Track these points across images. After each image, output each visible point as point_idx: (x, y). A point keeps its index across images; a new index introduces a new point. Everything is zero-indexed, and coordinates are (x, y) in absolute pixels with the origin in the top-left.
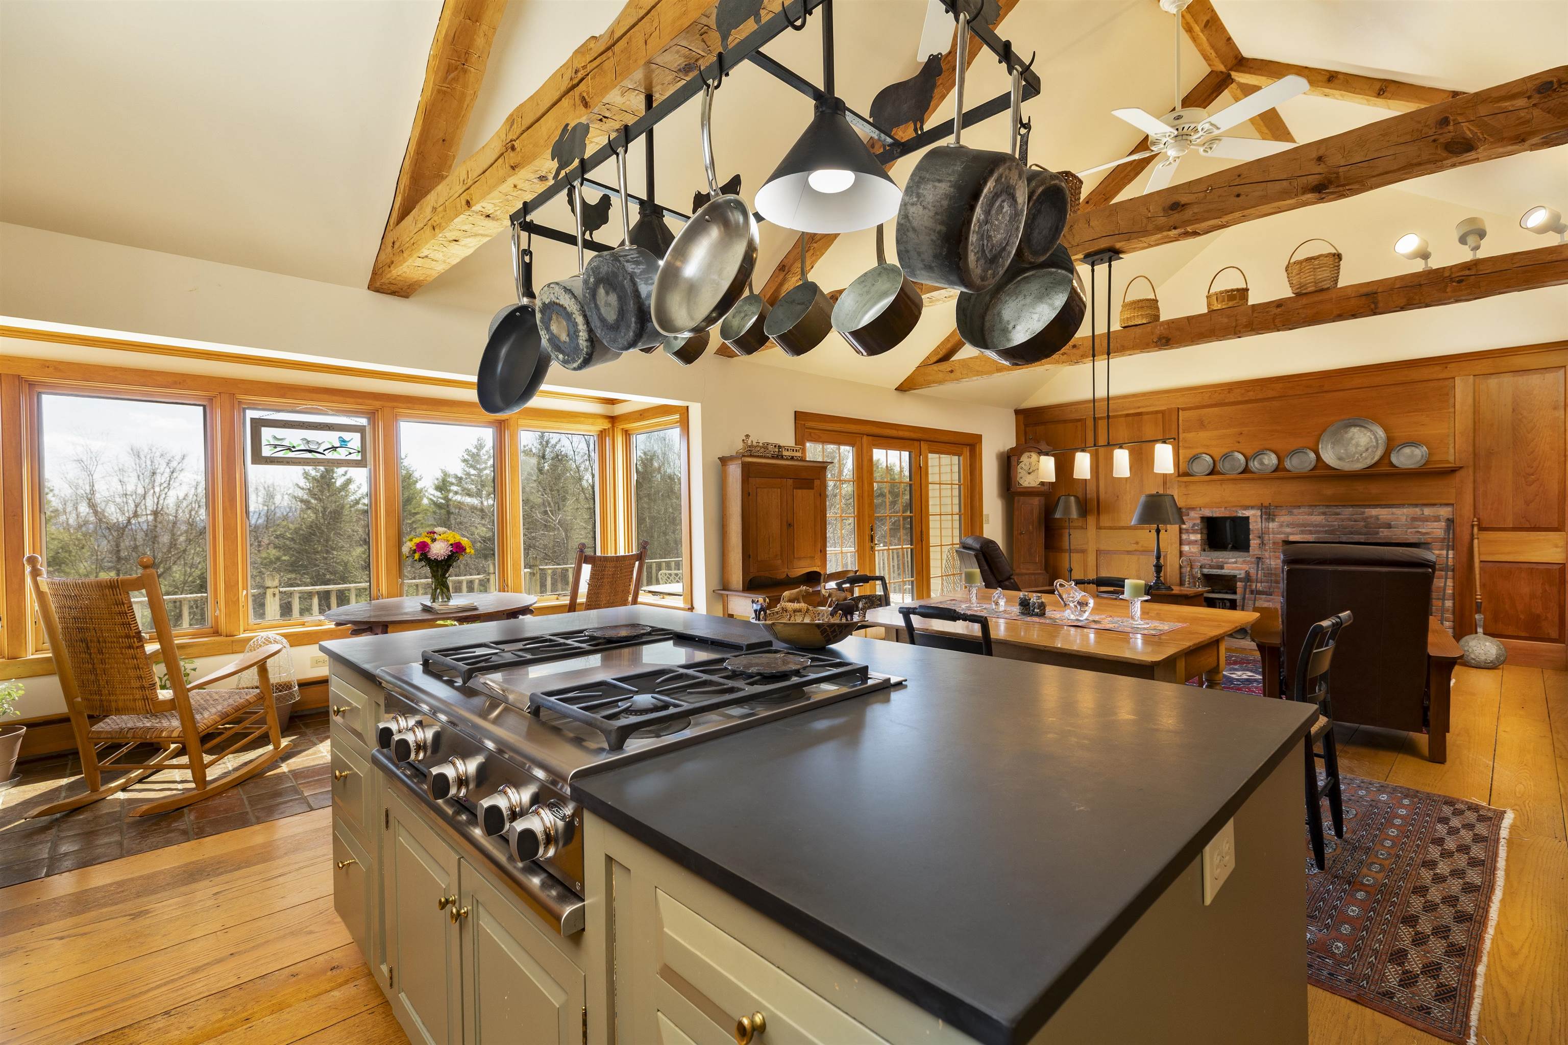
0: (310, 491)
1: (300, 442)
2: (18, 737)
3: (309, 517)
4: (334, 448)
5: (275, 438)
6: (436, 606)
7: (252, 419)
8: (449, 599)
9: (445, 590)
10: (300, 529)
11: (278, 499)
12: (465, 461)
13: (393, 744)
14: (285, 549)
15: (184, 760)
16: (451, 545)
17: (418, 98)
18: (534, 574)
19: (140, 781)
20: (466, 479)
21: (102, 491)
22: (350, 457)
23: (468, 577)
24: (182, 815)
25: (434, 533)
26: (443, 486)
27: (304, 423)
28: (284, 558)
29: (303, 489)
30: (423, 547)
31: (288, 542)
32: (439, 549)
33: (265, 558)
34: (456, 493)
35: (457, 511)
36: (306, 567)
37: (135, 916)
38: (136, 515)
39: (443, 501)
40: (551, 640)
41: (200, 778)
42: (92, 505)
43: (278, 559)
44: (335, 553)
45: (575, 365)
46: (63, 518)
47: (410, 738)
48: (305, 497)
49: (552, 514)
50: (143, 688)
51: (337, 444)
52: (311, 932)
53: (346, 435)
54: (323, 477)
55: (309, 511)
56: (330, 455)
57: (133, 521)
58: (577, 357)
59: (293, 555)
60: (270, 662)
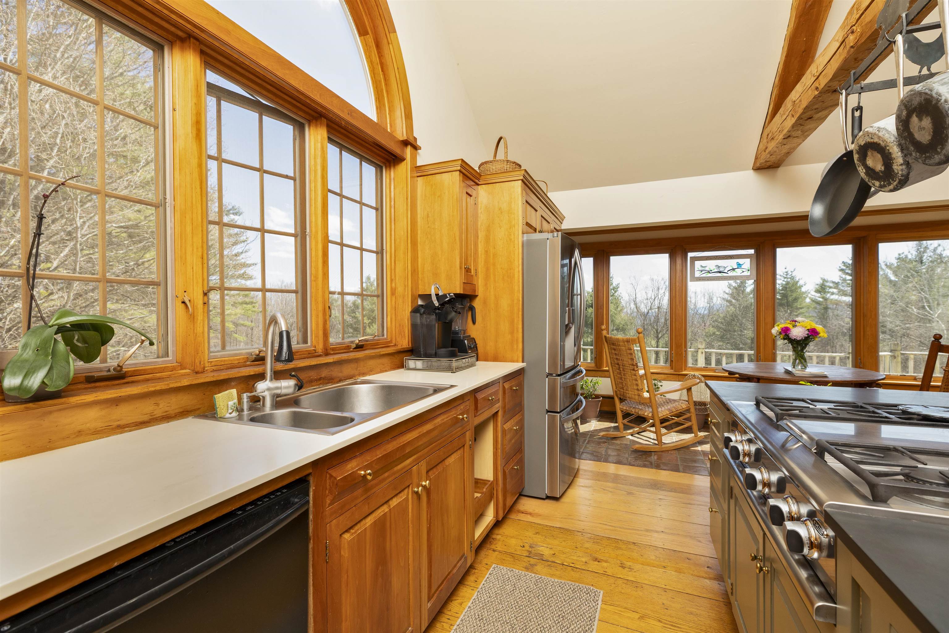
0: (732, 295)
1: (715, 267)
2: (600, 401)
3: (731, 310)
4: (734, 269)
5: (702, 266)
6: (793, 371)
7: (691, 257)
8: (806, 367)
9: (803, 361)
10: (726, 317)
11: (715, 300)
12: (842, 270)
13: (730, 448)
14: (718, 328)
15: (653, 429)
16: (808, 330)
17: (785, 33)
18: (895, 357)
19: (638, 433)
20: (842, 283)
21: (641, 296)
22: (743, 274)
23: (830, 354)
24: (651, 456)
25: (796, 321)
26: (822, 289)
27: (717, 256)
28: (717, 333)
29: (727, 294)
30: (786, 331)
31: (719, 324)
32: (798, 333)
33: (707, 333)
34: (833, 294)
35: (835, 306)
36: (729, 339)
37: (630, 493)
38: (651, 309)
39: (821, 299)
40: (862, 407)
41: (659, 439)
42: (636, 304)
43: (714, 333)
44: (746, 332)
45: (891, 187)
46: (625, 310)
47: (740, 448)
48: (729, 298)
49: (931, 309)
50: (638, 390)
51: (735, 267)
52: (700, 541)
53: (741, 261)
54: (739, 286)
55: (731, 307)
56: (731, 274)
57: (650, 312)
58: (893, 180)
59: (722, 332)
60: (693, 388)
